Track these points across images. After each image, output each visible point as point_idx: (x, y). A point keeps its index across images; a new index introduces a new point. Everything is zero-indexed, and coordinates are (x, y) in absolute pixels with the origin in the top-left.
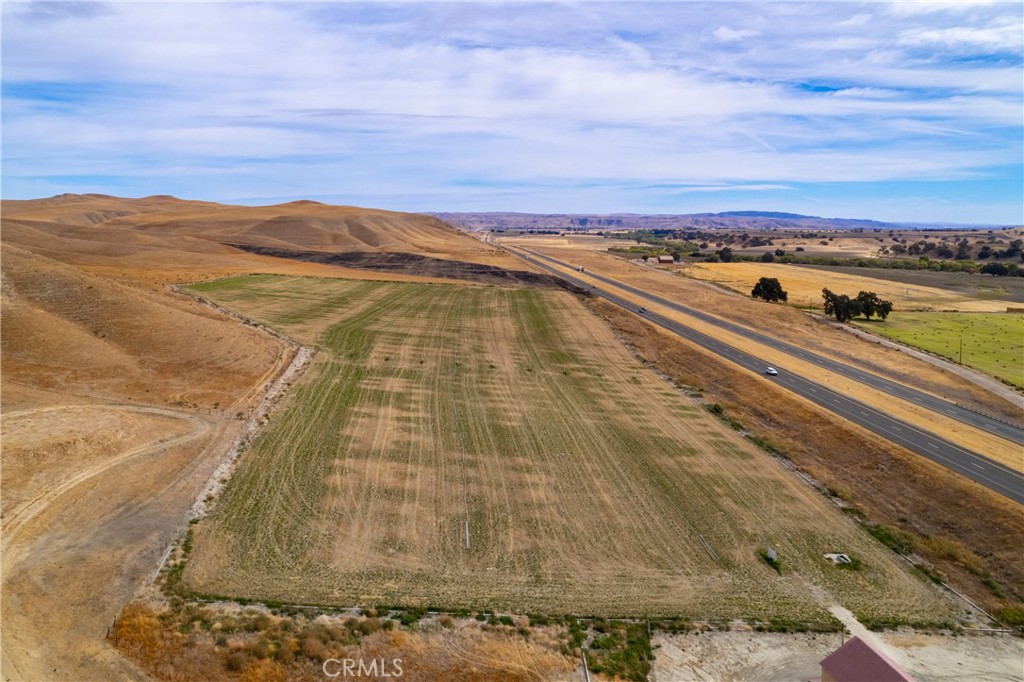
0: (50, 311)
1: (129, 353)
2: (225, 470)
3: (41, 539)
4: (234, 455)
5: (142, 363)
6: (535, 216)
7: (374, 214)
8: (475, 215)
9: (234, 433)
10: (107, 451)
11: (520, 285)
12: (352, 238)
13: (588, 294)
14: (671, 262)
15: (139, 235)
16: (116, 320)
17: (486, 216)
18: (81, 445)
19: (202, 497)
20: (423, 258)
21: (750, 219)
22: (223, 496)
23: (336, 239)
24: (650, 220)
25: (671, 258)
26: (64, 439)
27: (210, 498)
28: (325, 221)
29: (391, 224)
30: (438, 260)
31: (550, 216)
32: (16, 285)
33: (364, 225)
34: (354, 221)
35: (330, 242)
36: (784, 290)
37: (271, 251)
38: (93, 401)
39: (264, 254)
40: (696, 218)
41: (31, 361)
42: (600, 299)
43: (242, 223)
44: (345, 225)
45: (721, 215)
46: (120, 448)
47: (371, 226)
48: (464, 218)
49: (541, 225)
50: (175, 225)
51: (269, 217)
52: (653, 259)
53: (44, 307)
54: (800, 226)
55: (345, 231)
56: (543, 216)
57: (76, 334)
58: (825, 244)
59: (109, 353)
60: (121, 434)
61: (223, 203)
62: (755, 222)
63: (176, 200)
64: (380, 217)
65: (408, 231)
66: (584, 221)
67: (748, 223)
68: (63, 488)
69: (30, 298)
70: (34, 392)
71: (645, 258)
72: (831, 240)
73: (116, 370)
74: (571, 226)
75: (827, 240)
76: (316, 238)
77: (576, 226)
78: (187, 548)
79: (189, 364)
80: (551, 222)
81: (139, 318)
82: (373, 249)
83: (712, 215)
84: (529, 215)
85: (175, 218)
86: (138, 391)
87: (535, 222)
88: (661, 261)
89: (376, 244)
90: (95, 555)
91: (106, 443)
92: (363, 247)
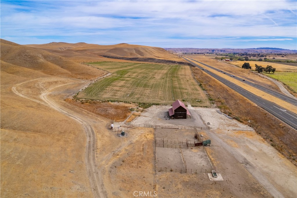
0: (52, 63)
1: (69, 71)
2: (86, 87)
3: (53, 92)
4: (89, 85)
5: (72, 73)
6: (198, 49)
7: (143, 47)
8: (179, 49)
9: (89, 82)
10: (64, 83)
11: (178, 64)
12: (136, 54)
13: (194, 66)
14: (229, 60)
15: (74, 53)
16: (66, 65)
17: (183, 49)
18: (59, 82)
19: (82, 89)
20: (155, 59)
21: (266, 50)
22: (85, 89)
23: (131, 54)
24: (234, 50)
25: (229, 59)
26: (56, 81)
27: (83, 89)
28: (128, 49)
29: (148, 50)
30: (159, 59)
31: (203, 49)
32: (44, 57)
33: (140, 50)
34: (137, 49)
35: (130, 55)
36: (250, 66)
37: (112, 57)
38: (61, 77)
39: (110, 58)
40: (249, 50)
41: (48, 71)
42: (196, 67)
43: (104, 50)
44: (134, 50)
45: (258, 49)
46: (66, 83)
47: (142, 51)
48: (176, 49)
49: (199, 52)
50: (85, 50)
51: (112, 48)
52: (224, 60)
53: (50, 62)
54: (282, 52)
55: (134, 52)
56: (201, 49)
57: (58, 67)
58: (283, 57)
59: (65, 71)
60: (67, 81)
61: (100, 45)
62: (267, 51)
63: (86, 44)
64: (145, 48)
65: (153, 52)
66: (213, 50)
67: (265, 51)
68: (56, 87)
69: (47, 60)
70: (50, 75)
71: (222, 60)
72: (285, 55)
73: (66, 73)
74: (209, 52)
75: (284, 56)
76: (126, 54)
77: (211, 52)
78: (78, 94)
79: (82, 73)
80: (203, 51)
81: (71, 64)
82: (142, 57)
83: (254, 49)
84: (196, 49)
85: (85, 49)
86: (71, 77)
87: (198, 51)
88: (226, 60)
89: (143, 56)
90: (62, 94)
91: (64, 82)
92: (139, 56)
